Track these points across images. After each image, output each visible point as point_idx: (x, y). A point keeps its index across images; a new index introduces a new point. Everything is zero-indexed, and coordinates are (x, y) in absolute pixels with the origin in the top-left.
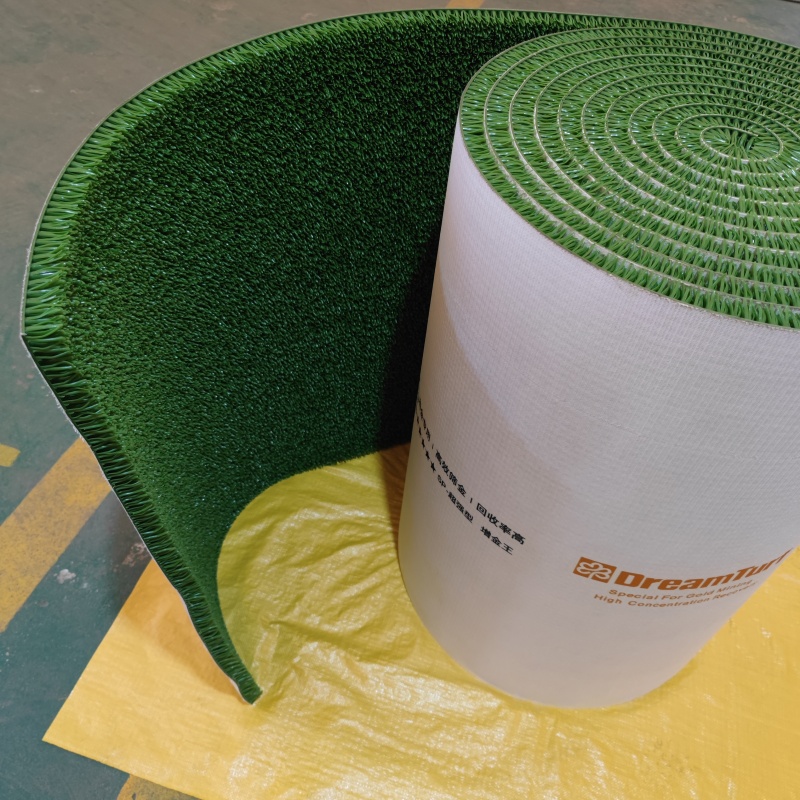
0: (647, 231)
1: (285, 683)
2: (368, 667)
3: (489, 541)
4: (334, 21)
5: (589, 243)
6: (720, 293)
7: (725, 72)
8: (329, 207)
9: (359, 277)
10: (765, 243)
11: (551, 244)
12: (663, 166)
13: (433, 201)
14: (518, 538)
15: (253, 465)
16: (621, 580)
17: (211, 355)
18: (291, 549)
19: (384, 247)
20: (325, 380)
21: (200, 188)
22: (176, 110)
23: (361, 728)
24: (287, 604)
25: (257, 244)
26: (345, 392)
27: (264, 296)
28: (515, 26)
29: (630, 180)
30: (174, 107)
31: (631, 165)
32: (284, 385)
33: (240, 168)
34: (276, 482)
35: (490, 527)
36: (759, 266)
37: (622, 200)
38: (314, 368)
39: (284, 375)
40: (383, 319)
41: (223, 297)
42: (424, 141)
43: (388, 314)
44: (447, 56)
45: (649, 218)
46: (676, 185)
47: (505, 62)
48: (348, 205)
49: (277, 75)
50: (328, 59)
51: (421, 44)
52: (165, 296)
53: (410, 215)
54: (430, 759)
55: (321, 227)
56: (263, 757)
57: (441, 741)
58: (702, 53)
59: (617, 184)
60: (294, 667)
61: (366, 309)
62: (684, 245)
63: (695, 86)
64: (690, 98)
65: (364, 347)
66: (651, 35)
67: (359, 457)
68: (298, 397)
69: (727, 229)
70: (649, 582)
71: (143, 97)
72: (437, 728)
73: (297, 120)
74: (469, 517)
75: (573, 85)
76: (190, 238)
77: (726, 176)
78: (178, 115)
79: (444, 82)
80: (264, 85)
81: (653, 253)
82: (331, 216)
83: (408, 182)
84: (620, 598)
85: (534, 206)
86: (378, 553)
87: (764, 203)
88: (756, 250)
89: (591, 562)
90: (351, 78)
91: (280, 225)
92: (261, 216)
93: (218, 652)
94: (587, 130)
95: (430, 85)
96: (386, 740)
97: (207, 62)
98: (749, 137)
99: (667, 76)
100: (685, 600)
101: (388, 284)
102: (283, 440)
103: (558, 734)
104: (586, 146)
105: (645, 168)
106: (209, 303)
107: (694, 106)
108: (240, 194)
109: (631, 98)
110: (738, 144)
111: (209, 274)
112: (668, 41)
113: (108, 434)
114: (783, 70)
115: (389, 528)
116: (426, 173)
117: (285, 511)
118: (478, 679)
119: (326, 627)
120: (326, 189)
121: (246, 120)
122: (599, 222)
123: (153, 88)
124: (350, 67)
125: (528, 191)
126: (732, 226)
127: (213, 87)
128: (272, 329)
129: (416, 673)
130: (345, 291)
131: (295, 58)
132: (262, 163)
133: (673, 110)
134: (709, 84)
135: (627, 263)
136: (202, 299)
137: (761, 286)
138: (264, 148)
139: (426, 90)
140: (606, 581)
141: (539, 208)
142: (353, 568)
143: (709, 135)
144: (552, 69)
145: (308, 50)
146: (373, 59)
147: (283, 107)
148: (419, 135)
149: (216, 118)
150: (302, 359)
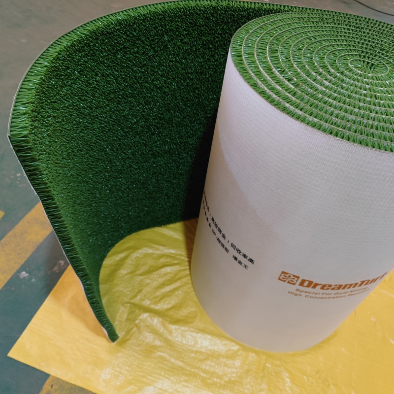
0: (321, 104)
1: (131, 333)
2: (173, 327)
3: (236, 263)
4: (171, 2)
5: (292, 108)
6: (356, 134)
7: (362, 35)
8: (164, 95)
9: (177, 131)
10: (379, 113)
11: (273, 108)
12: (330, 75)
13: (216, 95)
14: (251, 261)
15: (120, 224)
16: (302, 284)
17: (102, 165)
18: (137, 267)
19: (190, 117)
20: (158, 183)
21: (101, 80)
22: (91, 39)
23: (168, 357)
24: (134, 294)
25: (128, 111)
26: (168, 190)
27: (130, 138)
28: (259, 9)
29: (314, 80)
30: (90, 37)
31: (315, 74)
32: (137, 184)
33: (121, 71)
34: (131, 234)
35: (237, 255)
36: (376, 123)
37: (309, 90)
38: (153, 176)
39: (138, 179)
40: (188, 154)
41: (109, 136)
42: (212, 65)
43: (190, 151)
44: (225, 23)
45: (322, 98)
46: (336, 84)
47: (253, 25)
48: (173, 95)
49: (142, 27)
50: (167, 20)
51: (213, 16)
52: (80, 132)
53: (204, 102)
54: (202, 374)
55: (160, 105)
56: (118, 370)
57: (207, 365)
58: (350, 26)
59: (307, 82)
60: (136, 325)
61: (180, 148)
62: (339, 112)
63: (346, 41)
64: (344, 46)
65: (178, 167)
66: (325, 16)
67: (173, 223)
68: (144, 191)
69: (361, 105)
70: (316, 285)
71: (75, 31)
72: (207, 359)
73: (150, 50)
74: (227, 250)
75: (286, 37)
76: (95, 104)
77: (360, 81)
78: (92, 42)
79: (223, 36)
80: (135, 31)
81: (324, 114)
82: (164, 100)
83: (203, 85)
84: (301, 293)
85: (266, 90)
86: (180, 271)
87: (379, 94)
88: (375, 116)
89: (287, 274)
90: (178, 31)
91: (139, 102)
92: (130, 97)
93: (98, 313)
94: (293, 57)
95: (217, 37)
96: (180, 364)
97: (107, 17)
98: (373, 65)
99: (333, 35)
100: (333, 296)
101: (191, 136)
102: (135, 212)
103: (267, 365)
104: (292, 64)
105: (321, 76)
106: (103, 139)
107: (346, 49)
108: (120, 85)
109: (315, 44)
110: (367, 67)
111: (103, 124)
112: (334, 20)
113: (48, 192)
114: (390, 36)
115: (187, 259)
116: (213, 81)
117: (135, 248)
118: (228, 336)
119: (153, 306)
120: (163, 86)
121: (125, 47)
122: (298, 99)
123: (80, 27)
124: (178, 25)
125: (263, 83)
126: (363, 104)
127: (110, 29)
128: (133, 155)
129: (197, 331)
130: (170, 138)
131: (150, 18)
132: (132, 70)
133: (336, 50)
134: (354, 40)
135: (311, 118)
136: (99, 136)
137: (377, 132)
138: (133, 62)
139: (214, 39)
140: (294, 284)
141: (268, 91)
142: (167, 277)
143: (353, 63)
144: (277, 29)
145: (157, 15)
146: (189, 22)
147: (144, 43)
148: (210, 62)
149: (110, 45)
150: (147, 172)
